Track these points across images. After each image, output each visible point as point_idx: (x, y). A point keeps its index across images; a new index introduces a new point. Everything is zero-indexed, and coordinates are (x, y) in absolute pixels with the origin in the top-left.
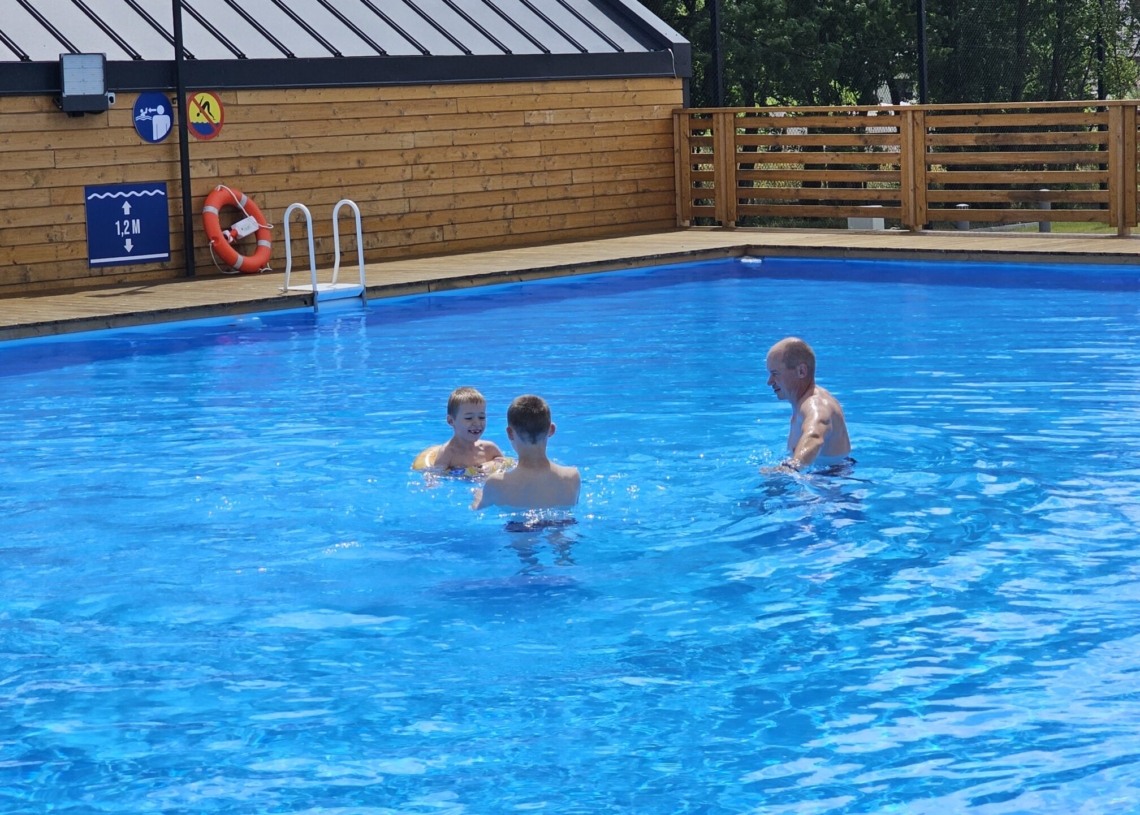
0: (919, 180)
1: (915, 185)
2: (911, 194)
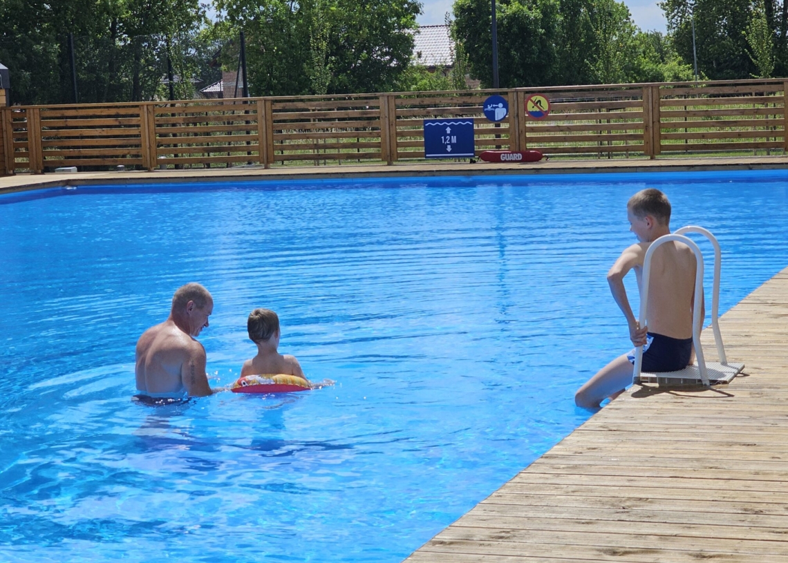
0: (152, 143)
1: (150, 145)
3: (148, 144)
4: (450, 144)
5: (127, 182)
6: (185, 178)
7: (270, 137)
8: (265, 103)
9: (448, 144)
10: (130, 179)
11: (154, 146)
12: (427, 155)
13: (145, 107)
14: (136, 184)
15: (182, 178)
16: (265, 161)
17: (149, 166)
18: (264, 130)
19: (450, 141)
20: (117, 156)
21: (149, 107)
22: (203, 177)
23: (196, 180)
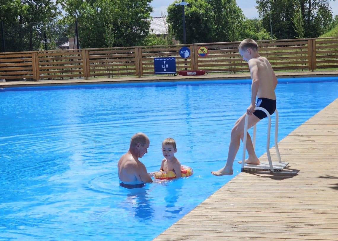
0: (37, 69)
2: (36, 72)
3: (35, 69)
4: (166, 68)
5: (26, 85)
6: (52, 84)
7: (88, 66)
8: (86, 51)
9: (165, 68)
10: (28, 84)
11: (38, 70)
12: (156, 73)
13: (34, 54)
14: (30, 87)
15: (50, 84)
16: (86, 76)
17: (36, 79)
18: (86, 63)
19: (165, 66)
20: (23, 75)
21: (36, 53)
22: (59, 83)
23: (56, 85)
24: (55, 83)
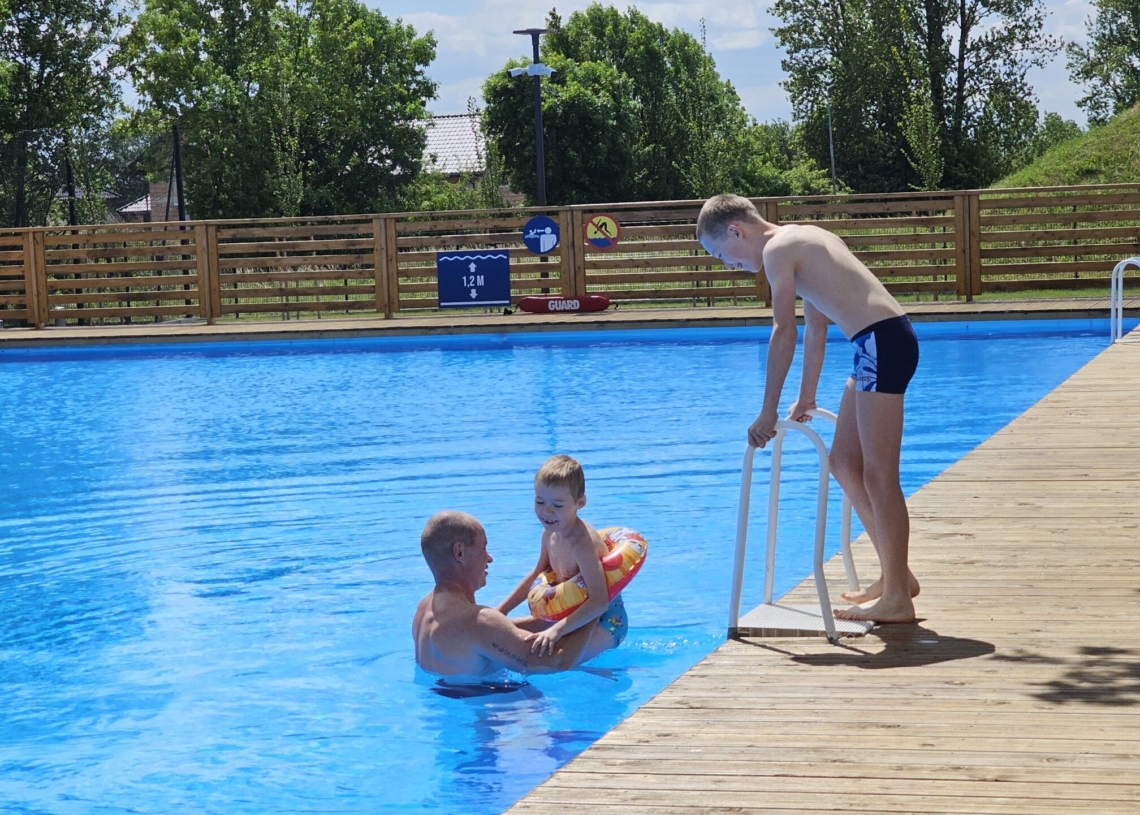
0: (41, 287)
1: (38, 291)
2: (35, 299)
3: (35, 288)
4: (476, 287)
6: (90, 338)
7: (215, 284)
8: (207, 229)
9: (472, 287)
10: (9, 340)
11: (43, 292)
12: (442, 304)
13: (31, 235)
14: (15, 347)
15: (84, 338)
16: (208, 313)
17: (36, 322)
18: (206, 269)
19: (475, 282)
21: (37, 235)
22: (116, 337)
23: (105, 341)
24: (103, 337)
